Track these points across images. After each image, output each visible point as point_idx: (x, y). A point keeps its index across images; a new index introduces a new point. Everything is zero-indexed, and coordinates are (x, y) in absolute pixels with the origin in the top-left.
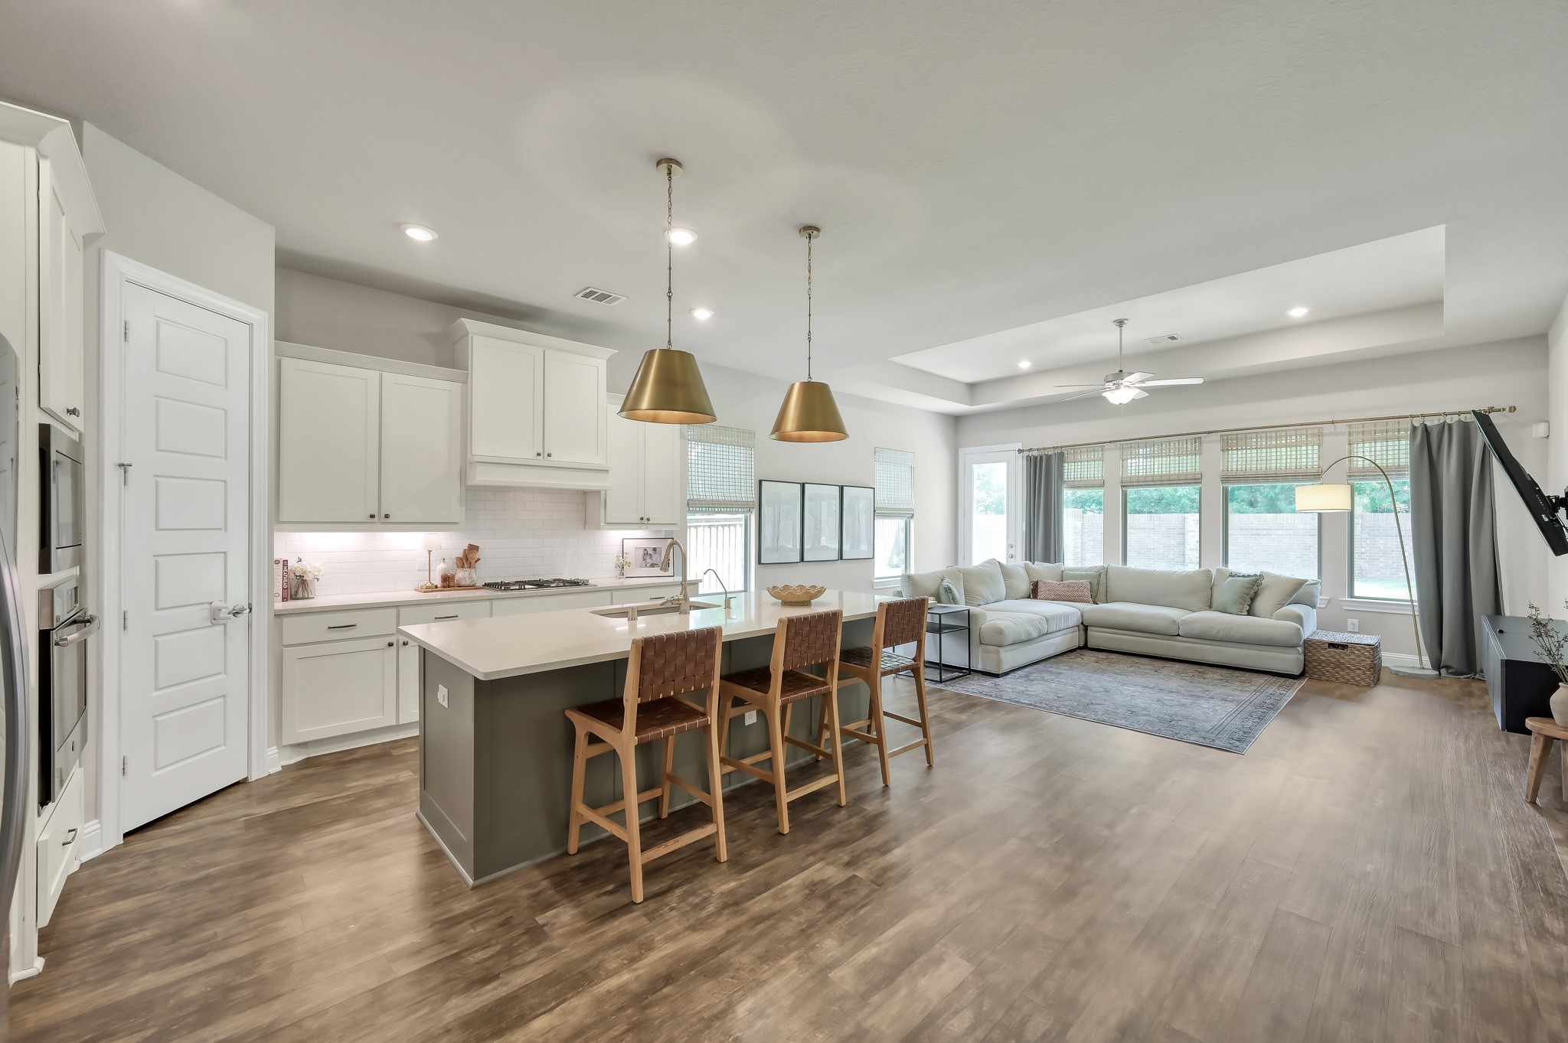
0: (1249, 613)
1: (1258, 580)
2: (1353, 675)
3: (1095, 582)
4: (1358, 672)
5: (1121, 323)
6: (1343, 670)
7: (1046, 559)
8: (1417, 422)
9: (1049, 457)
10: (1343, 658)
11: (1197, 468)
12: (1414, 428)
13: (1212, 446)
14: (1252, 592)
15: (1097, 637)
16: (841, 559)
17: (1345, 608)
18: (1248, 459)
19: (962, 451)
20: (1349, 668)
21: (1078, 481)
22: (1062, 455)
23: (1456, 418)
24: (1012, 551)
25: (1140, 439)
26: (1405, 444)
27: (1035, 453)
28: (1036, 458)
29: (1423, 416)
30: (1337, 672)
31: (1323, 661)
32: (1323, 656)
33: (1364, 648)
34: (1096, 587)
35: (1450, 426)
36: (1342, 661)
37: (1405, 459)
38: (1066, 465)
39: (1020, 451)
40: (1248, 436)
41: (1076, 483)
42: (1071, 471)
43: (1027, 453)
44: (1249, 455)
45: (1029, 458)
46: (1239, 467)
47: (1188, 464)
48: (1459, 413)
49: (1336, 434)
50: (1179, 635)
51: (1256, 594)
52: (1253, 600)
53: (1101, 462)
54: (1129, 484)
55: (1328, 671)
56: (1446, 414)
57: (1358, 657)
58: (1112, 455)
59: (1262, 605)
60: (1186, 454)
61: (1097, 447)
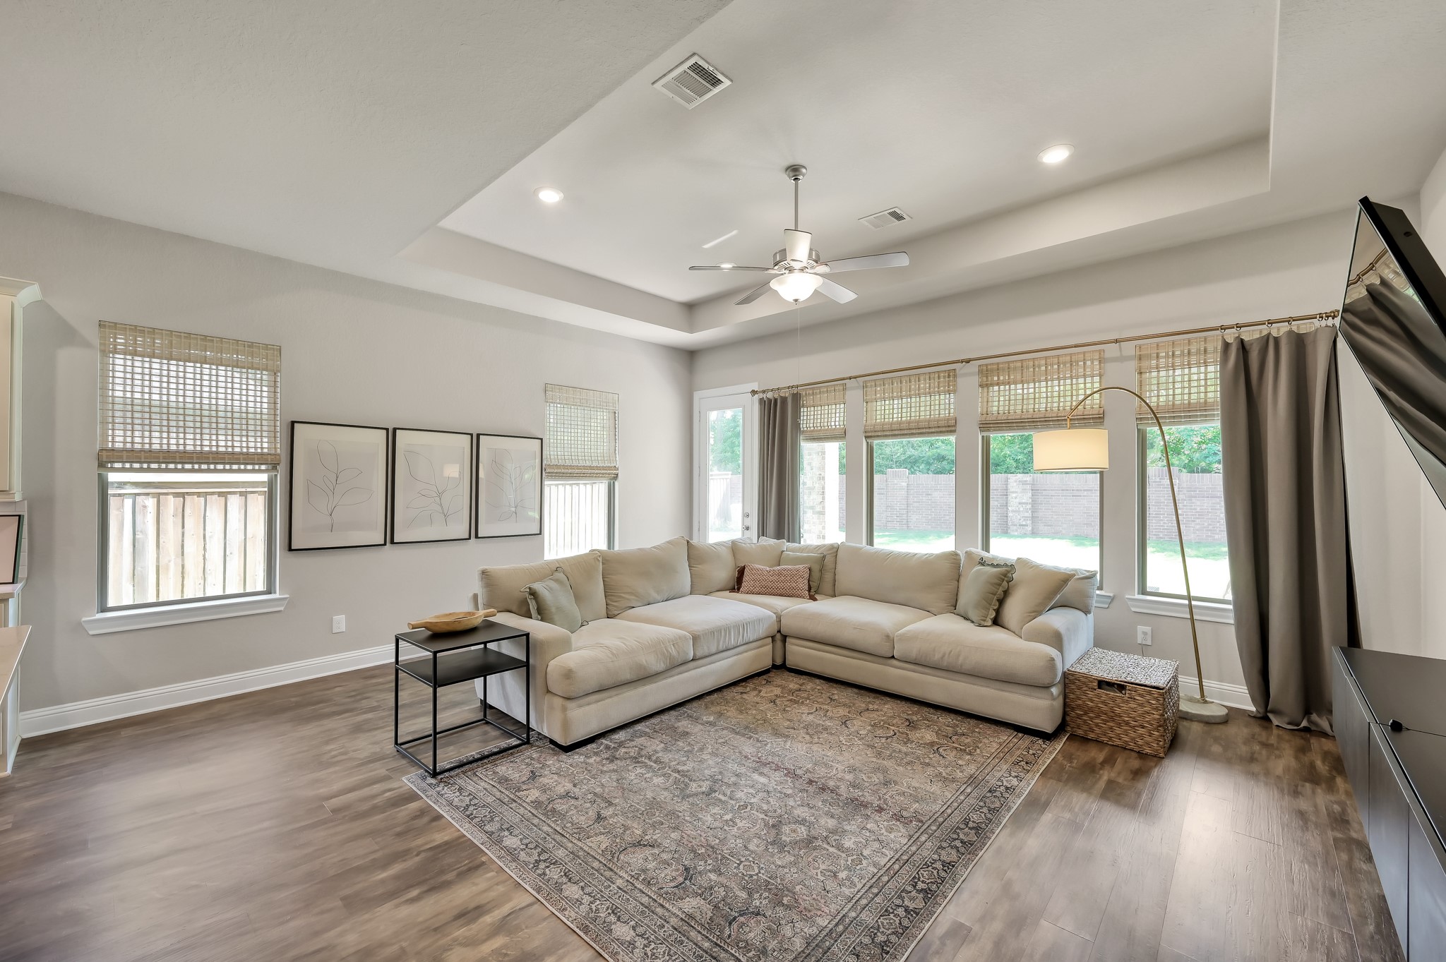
0: (996, 622)
1: (1008, 572)
2: (1133, 734)
3: (816, 568)
4: (1141, 731)
5: (794, 171)
6: (1119, 725)
7: (779, 535)
8: (1230, 336)
9: (784, 400)
10: (1119, 707)
11: (952, 411)
12: (1226, 346)
13: (968, 380)
14: (1000, 591)
15: (799, 653)
16: (475, 537)
17: (1133, 609)
18: (1012, 398)
19: (697, 395)
20: (1127, 723)
21: (817, 431)
22: (796, 397)
23: (1284, 328)
24: (745, 524)
26: (1213, 370)
27: (770, 395)
28: (770, 401)
29: (1239, 326)
30: (1111, 728)
31: (1091, 709)
32: (1092, 701)
33: (1150, 693)
34: (816, 575)
35: (1277, 340)
36: (1118, 710)
37: (1214, 393)
38: (804, 409)
39: (754, 392)
40: (1012, 365)
41: (815, 435)
42: (810, 417)
43: (761, 395)
44: (1013, 392)
45: (761, 401)
46: (1001, 408)
47: (940, 405)
48: (1289, 321)
49: (1122, 359)
50: (893, 657)
51: (1006, 593)
52: (1001, 602)
53: (842, 406)
54: (873, 434)
55: (1097, 725)
56: (1270, 322)
57: (1141, 705)
58: (854, 395)
59: (1014, 609)
60: (938, 392)
61: (838, 385)
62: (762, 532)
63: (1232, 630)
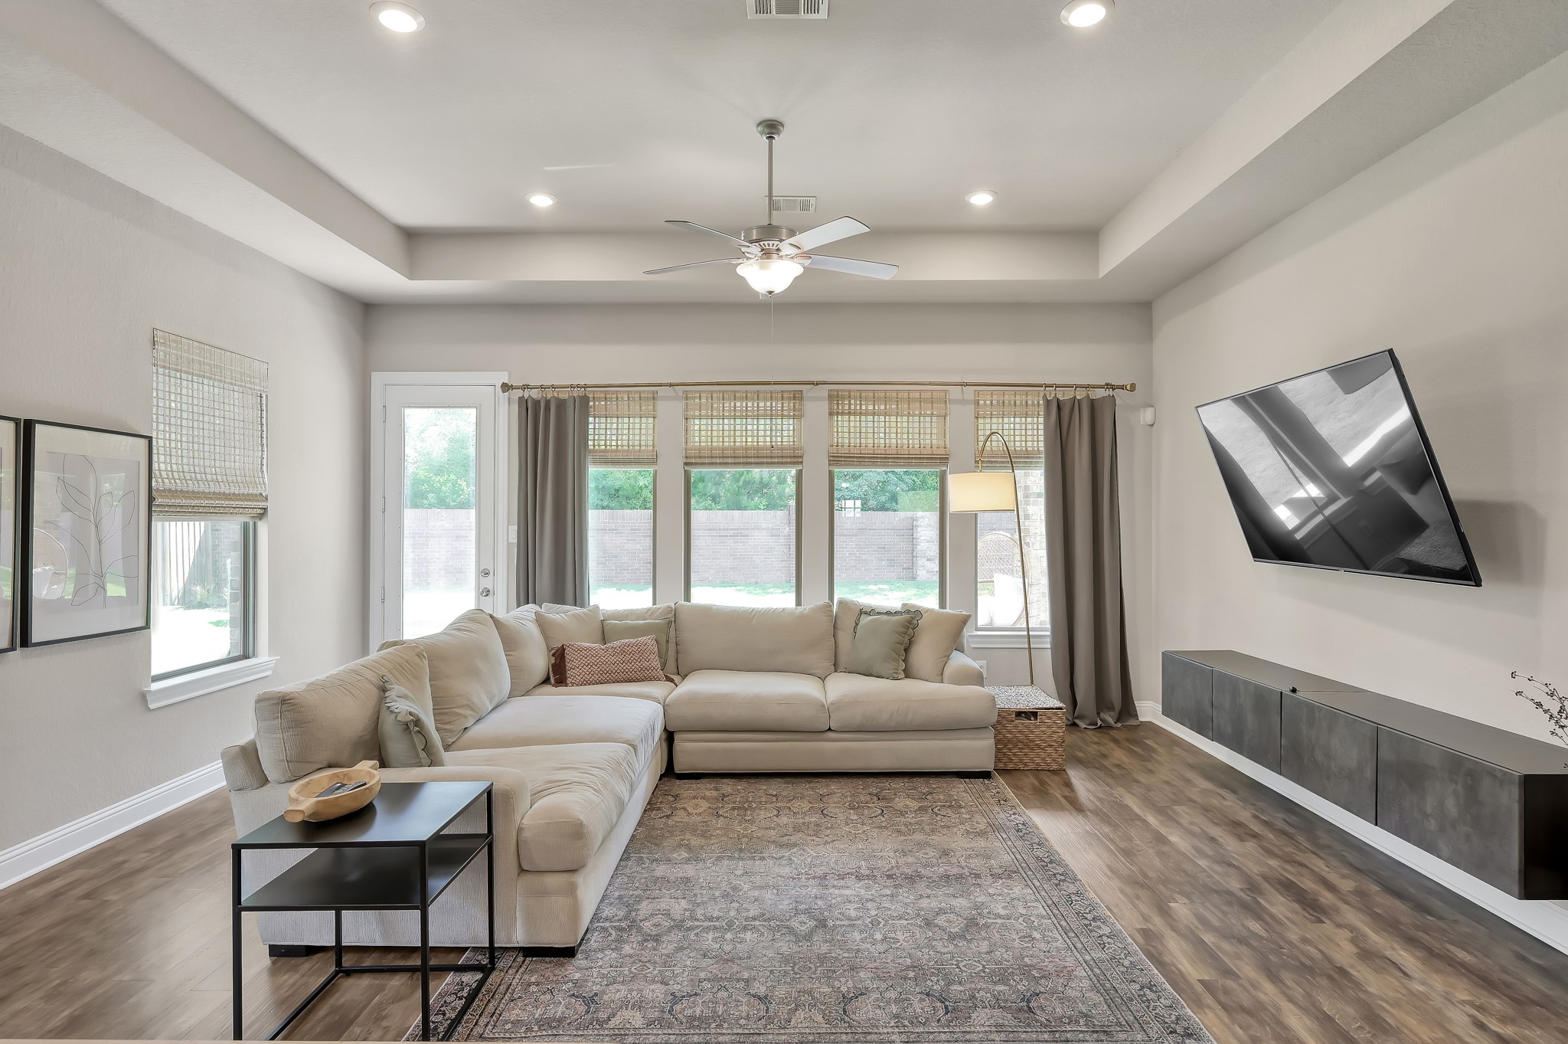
0: (908, 674)
1: (913, 618)
2: (1043, 755)
3: (663, 639)
4: (1049, 750)
5: (771, 128)
6: (1032, 750)
7: (559, 598)
8: (1051, 394)
9: (561, 404)
10: (1032, 733)
11: (796, 439)
12: (1048, 402)
14: (906, 640)
15: (691, 751)
16: (25, 641)
17: (973, 646)
18: (863, 430)
19: (378, 379)
20: (1039, 747)
21: (612, 451)
22: (585, 400)
23: (1086, 393)
24: (487, 583)
25: (718, 384)
26: (1040, 423)
27: (535, 394)
28: (537, 403)
29: (1055, 386)
30: (1026, 754)
31: (1010, 741)
32: (1010, 732)
33: (1055, 714)
34: (664, 647)
35: (1080, 403)
36: (1031, 736)
37: (1041, 442)
38: (591, 419)
39: (506, 387)
40: (864, 395)
41: (609, 456)
42: (602, 432)
43: (518, 393)
44: (863, 424)
45: (523, 402)
46: (852, 441)
47: (783, 432)
49: (963, 402)
50: (830, 729)
51: (911, 643)
52: (906, 650)
53: (651, 420)
54: (698, 461)
55: (1015, 755)
56: (1075, 387)
57: (1049, 727)
58: (670, 408)
59: (923, 655)
60: (782, 415)
61: (646, 394)
62: (526, 594)
63: (1049, 652)
